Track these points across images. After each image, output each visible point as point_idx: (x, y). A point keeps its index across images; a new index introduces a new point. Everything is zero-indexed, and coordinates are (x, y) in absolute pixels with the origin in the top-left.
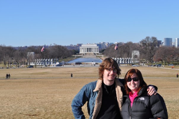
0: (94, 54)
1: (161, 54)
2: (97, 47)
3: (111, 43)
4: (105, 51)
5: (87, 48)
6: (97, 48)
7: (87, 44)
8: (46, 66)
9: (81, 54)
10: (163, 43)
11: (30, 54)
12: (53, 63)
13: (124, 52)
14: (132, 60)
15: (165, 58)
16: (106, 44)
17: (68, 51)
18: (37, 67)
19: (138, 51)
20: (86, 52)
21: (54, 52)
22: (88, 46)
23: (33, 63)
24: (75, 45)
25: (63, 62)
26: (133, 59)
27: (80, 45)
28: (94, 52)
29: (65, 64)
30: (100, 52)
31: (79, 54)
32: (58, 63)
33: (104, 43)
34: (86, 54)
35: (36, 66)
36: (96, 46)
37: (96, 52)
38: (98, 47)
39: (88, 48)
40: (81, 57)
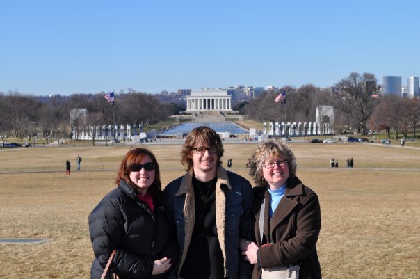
0: (221, 113)
1: (387, 114)
2: (226, 98)
3: (257, 88)
4: (245, 107)
5: (205, 100)
6: (228, 100)
7: (202, 89)
8: (117, 141)
9: (190, 114)
10: (380, 87)
11: (78, 113)
12: (132, 135)
13: (297, 108)
14: (317, 128)
15: (396, 122)
16: (246, 91)
17: (162, 106)
18: (96, 143)
19: (330, 107)
20: (201, 108)
21: (131, 109)
22: (205, 94)
23: (85, 135)
24: (173, 93)
25: (154, 131)
26: (319, 125)
27: (188, 92)
28: (221, 108)
29: (158, 137)
30: (234, 109)
31: (185, 114)
32: (143, 135)
33: (240, 87)
34: (200, 113)
35: (94, 140)
36: (225, 93)
37: (225, 108)
38: (230, 98)
39: (207, 98)
40: (190, 120)
